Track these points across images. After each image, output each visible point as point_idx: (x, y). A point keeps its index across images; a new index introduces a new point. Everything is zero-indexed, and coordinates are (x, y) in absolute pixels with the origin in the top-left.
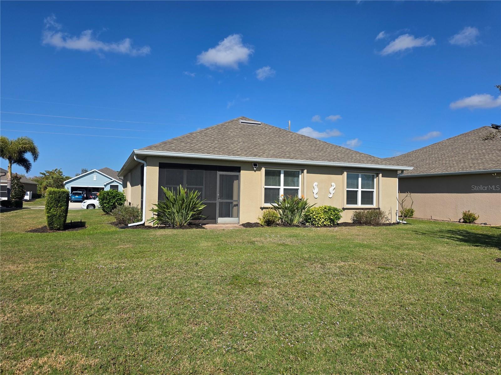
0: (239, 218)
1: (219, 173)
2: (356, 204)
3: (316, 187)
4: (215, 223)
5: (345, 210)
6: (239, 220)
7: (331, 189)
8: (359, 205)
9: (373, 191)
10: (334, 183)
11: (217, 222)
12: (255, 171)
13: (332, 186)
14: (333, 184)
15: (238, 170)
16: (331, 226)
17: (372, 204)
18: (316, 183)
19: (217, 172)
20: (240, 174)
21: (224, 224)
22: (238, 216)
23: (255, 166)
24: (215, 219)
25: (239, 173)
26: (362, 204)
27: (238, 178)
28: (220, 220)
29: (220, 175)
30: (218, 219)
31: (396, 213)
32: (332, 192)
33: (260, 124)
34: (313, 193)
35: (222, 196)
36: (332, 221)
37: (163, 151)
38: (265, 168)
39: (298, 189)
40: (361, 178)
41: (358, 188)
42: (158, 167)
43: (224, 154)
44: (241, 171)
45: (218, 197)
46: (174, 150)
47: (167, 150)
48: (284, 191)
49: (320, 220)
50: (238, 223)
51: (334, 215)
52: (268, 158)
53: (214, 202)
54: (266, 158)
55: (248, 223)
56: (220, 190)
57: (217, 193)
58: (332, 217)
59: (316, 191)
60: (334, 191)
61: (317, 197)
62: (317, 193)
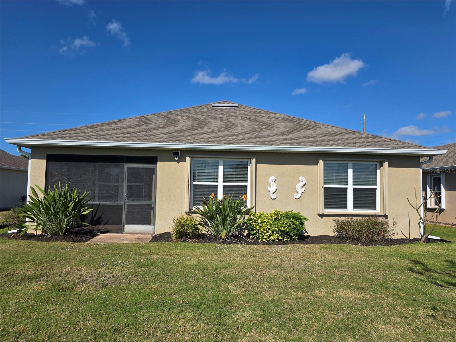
0: (155, 226)
1: (127, 166)
2: (345, 208)
3: (272, 183)
4: (121, 231)
5: (324, 218)
6: (155, 228)
7: (298, 186)
8: (350, 209)
9: (376, 189)
10: (303, 178)
11: (124, 231)
12: (178, 162)
13: (301, 182)
14: (301, 178)
15: (154, 160)
16: (284, 243)
17: (374, 208)
19: (124, 165)
20: (157, 167)
21: (133, 234)
22: (154, 224)
23: (178, 155)
24: (121, 228)
25: (155, 165)
26: (355, 207)
27: (153, 172)
28: (128, 228)
29: (128, 168)
30: (124, 226)
31: (419, 223)
32: (301, 190)
33: (238, 107)
34: (269, 192)
35: (130, 196)
36: (286, 234)
37: (47, 139)
38: (191, 157)
39: (246, 186)
40: (352, 170)
41: (347, 184)
42: (45, 161)
43: (130, 139)
44: (158, 162)
45: (124, 197)
46: (63, 138)
47: (53, 138)
48: (223, 189)
49: (265, 232)
50: (154, 233)
51: (290, 226)
52: (193, 143)
53: (119, 203)
54: (191, 143)
55: (165, 233)
56: (128, 189)
57: (125, 192)
58: (282, 229)
59: (272, 189)
60: (304, 189)
61: (275, 198)
62: (274, 191)
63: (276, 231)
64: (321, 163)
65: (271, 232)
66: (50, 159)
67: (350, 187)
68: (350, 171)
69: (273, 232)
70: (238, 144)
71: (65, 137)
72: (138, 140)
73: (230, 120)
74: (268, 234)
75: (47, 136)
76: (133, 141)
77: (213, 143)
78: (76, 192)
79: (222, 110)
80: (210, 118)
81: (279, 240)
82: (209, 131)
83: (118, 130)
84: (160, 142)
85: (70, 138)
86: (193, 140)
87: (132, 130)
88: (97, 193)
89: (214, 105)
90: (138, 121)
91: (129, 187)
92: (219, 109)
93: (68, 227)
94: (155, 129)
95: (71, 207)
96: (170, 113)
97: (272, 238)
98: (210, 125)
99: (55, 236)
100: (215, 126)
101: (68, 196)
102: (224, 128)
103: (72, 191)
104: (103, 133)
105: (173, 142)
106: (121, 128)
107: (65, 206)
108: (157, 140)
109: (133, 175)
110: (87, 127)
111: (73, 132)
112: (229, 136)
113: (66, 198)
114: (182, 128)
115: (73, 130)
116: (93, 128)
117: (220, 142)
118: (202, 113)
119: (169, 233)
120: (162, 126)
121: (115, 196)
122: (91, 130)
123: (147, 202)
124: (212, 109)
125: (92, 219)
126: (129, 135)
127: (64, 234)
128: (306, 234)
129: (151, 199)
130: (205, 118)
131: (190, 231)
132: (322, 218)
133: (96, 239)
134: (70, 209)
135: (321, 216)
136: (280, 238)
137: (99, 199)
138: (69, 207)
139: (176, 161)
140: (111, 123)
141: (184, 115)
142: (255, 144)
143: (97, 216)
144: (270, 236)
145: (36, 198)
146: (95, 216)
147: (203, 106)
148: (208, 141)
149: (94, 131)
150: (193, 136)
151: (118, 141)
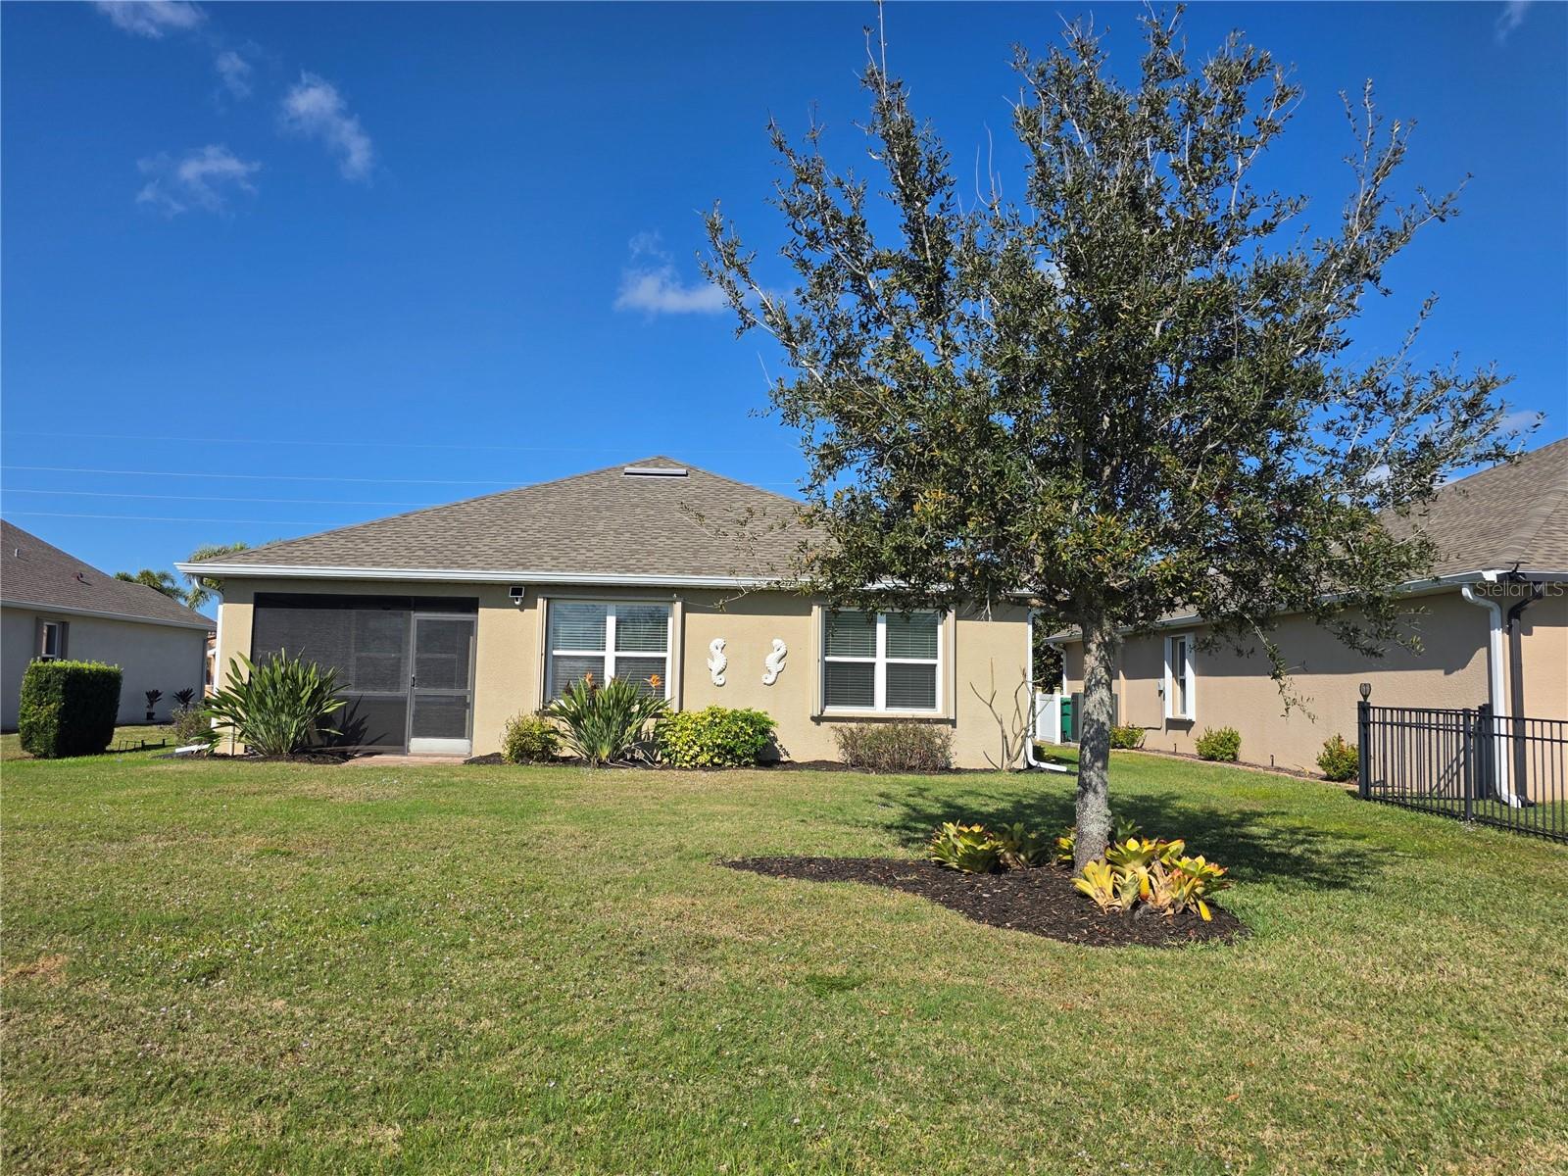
0: (472, 740)
1: (416, 616)
2: (872, 704)
3: (718, 653)
4: (402, 749)
5: (824, 724)
6: (472, 745)
7: (771, 659)
8: (880, 708)
9: (933, 666)
10: (780, 641)
11: (408, 751)
12: (522, 608)
13: (776, 649)
15: (471, 606)
16: (725, 769)
17: (933, 705)
18: (719, 642)
19: (410, 615)
20: (477, 618)
21: (427, 756)
22: (471, 738)
23: (520, 594)
24: (402, 743)
25: (474, 616)
26: (889, 704)
27: (470, 628)
28: (417, 744)
29: (419, 621)
30: (409, 741)
32: (776, 667)
33: (686, 475)
34: (711, 672)
35: (422, 680)
36: (728, 753)
37: (257, 563)
38: (548, 599)
39: (664, 659)
40: (884, 625)
41: (875, 656)
42: (252, 606)
43: (423, 563)
44: (480, 610)
45: (410, 681)
46: (289, 561)
47: (268, 562)
48: (616, 665)
49: (686, 748)
50: (470, 753)
51: (737, 735)
52: (550, 570)
53: (399, 694)
54: (547, 570)
55: (492, 755)
56: (417, 663)
57: (411, 671)
58: (719, 741)
59: (717, 664)
60: (782, 664)
61: (722, 682)
62: (720, 669)
63: (705, 745)
64: (817, 610)
65: (698, 749)
66: (262, 602)
67: (881, 662)
68: (881, 629)
69: (702, 749)
70: (645, 571)
71: (292, 558)
72: (440, 564)
73: (652, 512)
74: (691, 752)
75: (256, 556)
76: (429, 567)
77: (594, 569)
78: (314, 670)
79: (643, 484)
80: (608, 509)
81: (714, 764)
82: (594, 541)
83: (399, 540)
84: (483, 569)
85: (304, 561)
86: (554, 563)
87: (428, 541)
88: (352, 672)
89: (629, 469)
90: (444, 519)
91: (419, 661)
92: (637, 483)
93: (298, 738)
94: (479, 537)
95: (306, 698)
96: (520, 495)
97: (701, 759)
98: (600, 528)
99: (274, 755)
100: (611, 529)
101: (300, 677)
102: (628, 535)
103: (307, 670)
104: (368, 549)
105: (511, 568)
106: (405, 537)
107: (294, 695)
108: (480, 564)
109: (430, 637)
110: (335, 533)
111: (307, 547)
112: (633, 552)
113: (295, 681)
114: (538, 535)
115: (307, 541)
116: (348, 535)
117: (608, 568)
118: (595, 493)
119: (499, 755)
120: (493, 530)
121: (393, 678)
122: (342, 541)
123: (457, 692)
124: (622, 481)
125: (344, 723)
126: (421, 553)
127: (291, 752)
128: (785, 759)
129: (466, 687)
130: (596, 509)
131: (537, 746)
132: (819, 724)
133: (351, 762)
134: (304, 701)
135: (818, 720)
136: (716, 760)
137: (358, 686)
138: (301, 698)
139: (516, 607)
140: (384, 523)
141: (551, 499)
142: (681, 572)
143: (354, 720)
144: (697, 756)
145: (239, 681)
146: (350, 718)
147: (603, 475)
148: (583, 567)
149: (350, 545)
150: (556, 554)
151: (399, 567)
